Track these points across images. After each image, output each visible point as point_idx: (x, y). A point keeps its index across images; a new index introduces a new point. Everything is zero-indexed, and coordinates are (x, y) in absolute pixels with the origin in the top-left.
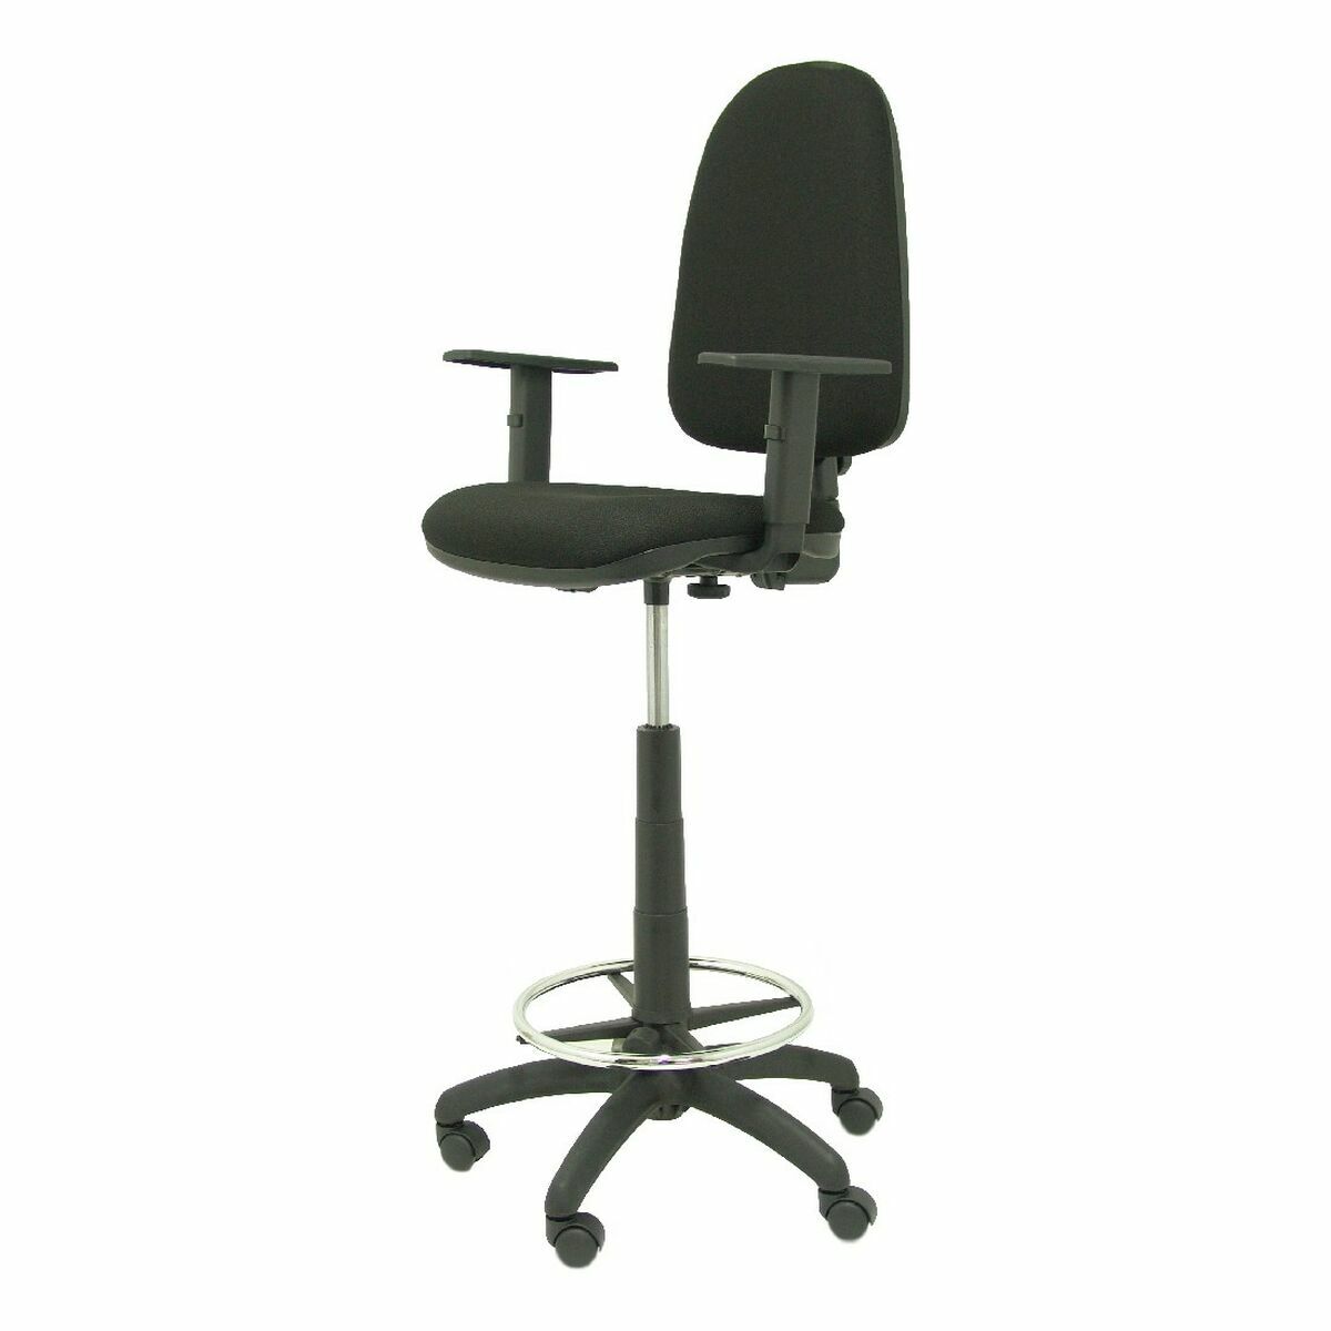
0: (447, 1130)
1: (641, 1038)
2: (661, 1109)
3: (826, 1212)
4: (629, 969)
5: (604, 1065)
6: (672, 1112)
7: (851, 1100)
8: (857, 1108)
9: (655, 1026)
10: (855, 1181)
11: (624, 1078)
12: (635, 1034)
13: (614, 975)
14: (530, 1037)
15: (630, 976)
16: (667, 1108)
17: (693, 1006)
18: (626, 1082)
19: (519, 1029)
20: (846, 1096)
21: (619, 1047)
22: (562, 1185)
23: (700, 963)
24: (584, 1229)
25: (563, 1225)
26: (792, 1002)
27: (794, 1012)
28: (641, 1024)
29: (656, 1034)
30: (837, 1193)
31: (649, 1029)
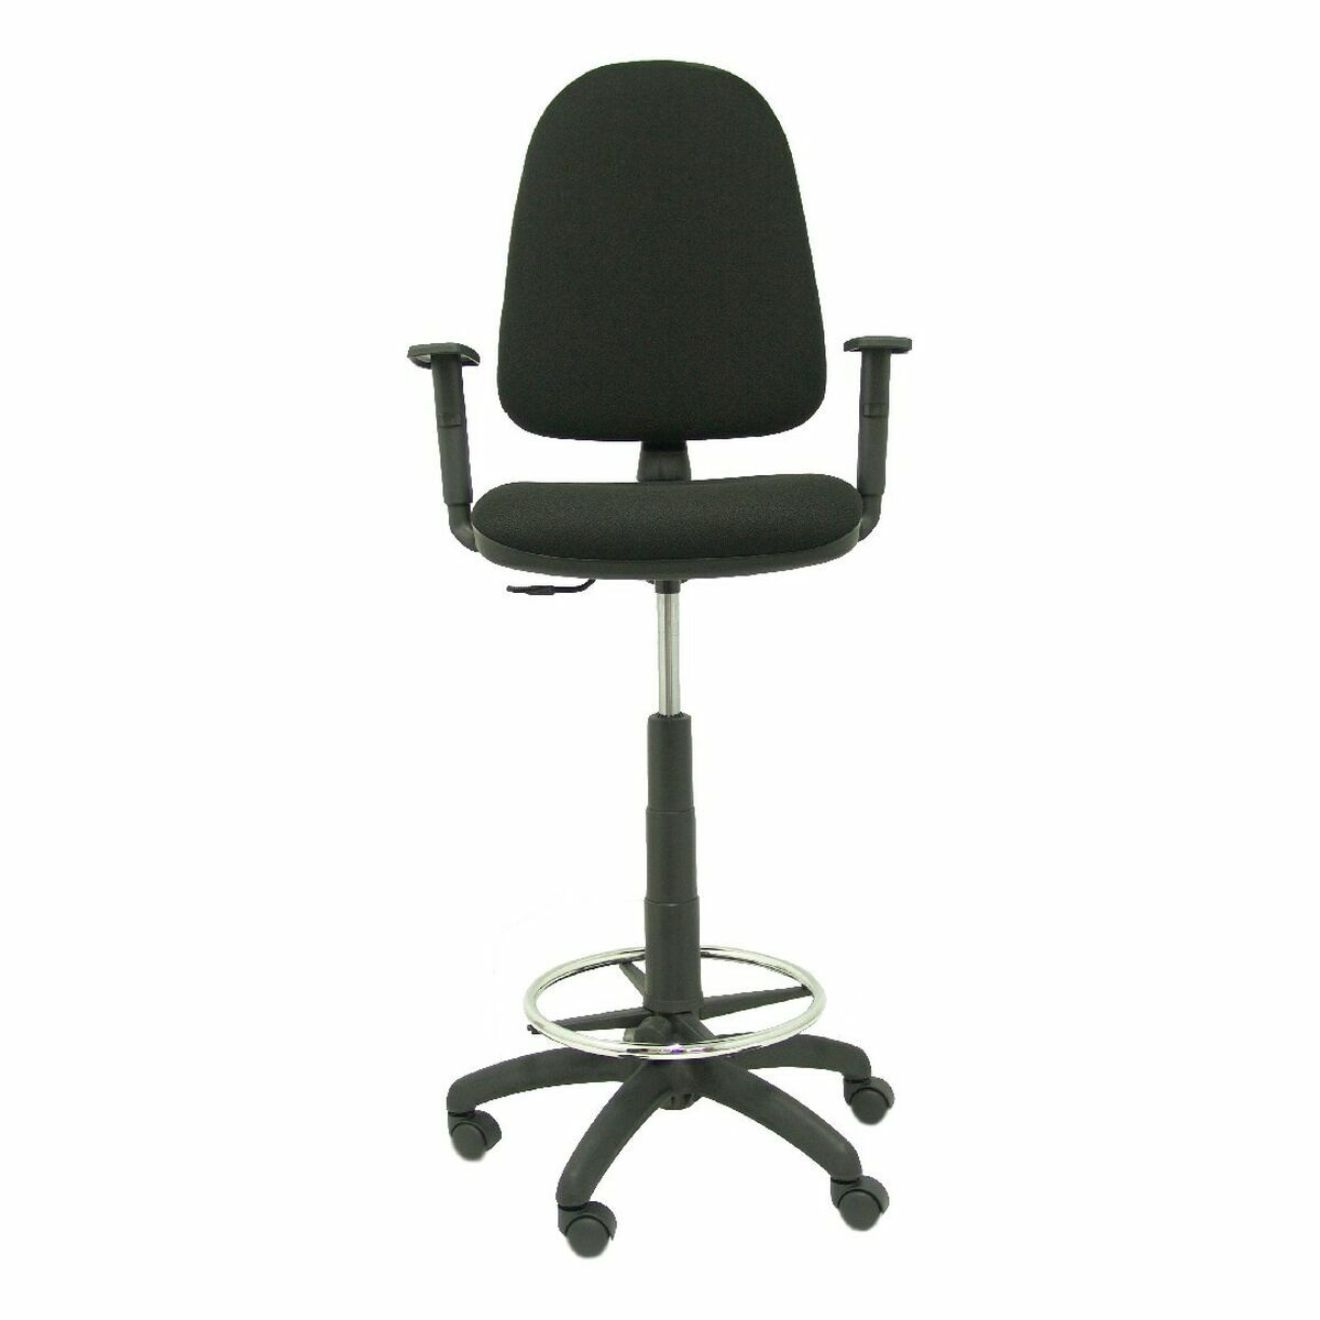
0: (458, 1120)
1: (652, 1027)
2: (673, 1098)
3: (838, 1201)
4: (641, 958)
5: (615, 1055)
6: (683, 1101)
7: (862, 1089)
8: (869, 1098)
9: (667, 1016)
10: (867, 1171)
11: (637, 1067)
12: (647, 1024)
13: (626, 964)
14: (542, 1027)
15: (641, 966)
16: (678, 1097)
17: (705, 995)
18: (637, 1072)
19: (530, 1018)
20: (858, 1086)
21: (631, 1036)
22: (574, 1174)
23: (711, 952)
24: (595, 1219)
25: (574, 1215)
26: (803, 991)
27: (806, 1001)
28: (653, 1013)
29: (667, 1024)
30: (849, 1183)
31: (660, 1018)
